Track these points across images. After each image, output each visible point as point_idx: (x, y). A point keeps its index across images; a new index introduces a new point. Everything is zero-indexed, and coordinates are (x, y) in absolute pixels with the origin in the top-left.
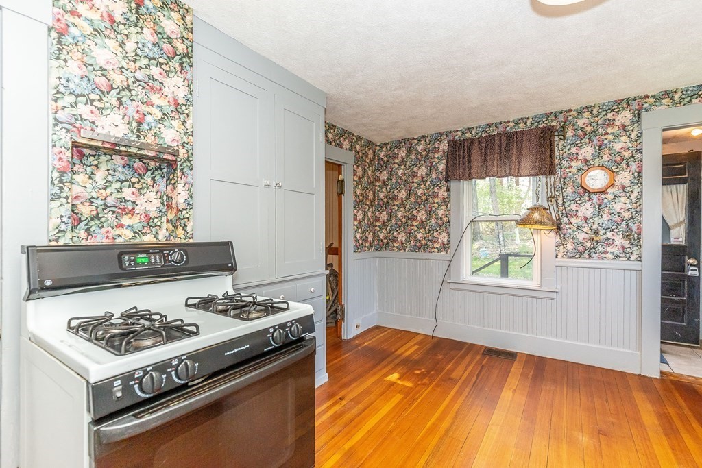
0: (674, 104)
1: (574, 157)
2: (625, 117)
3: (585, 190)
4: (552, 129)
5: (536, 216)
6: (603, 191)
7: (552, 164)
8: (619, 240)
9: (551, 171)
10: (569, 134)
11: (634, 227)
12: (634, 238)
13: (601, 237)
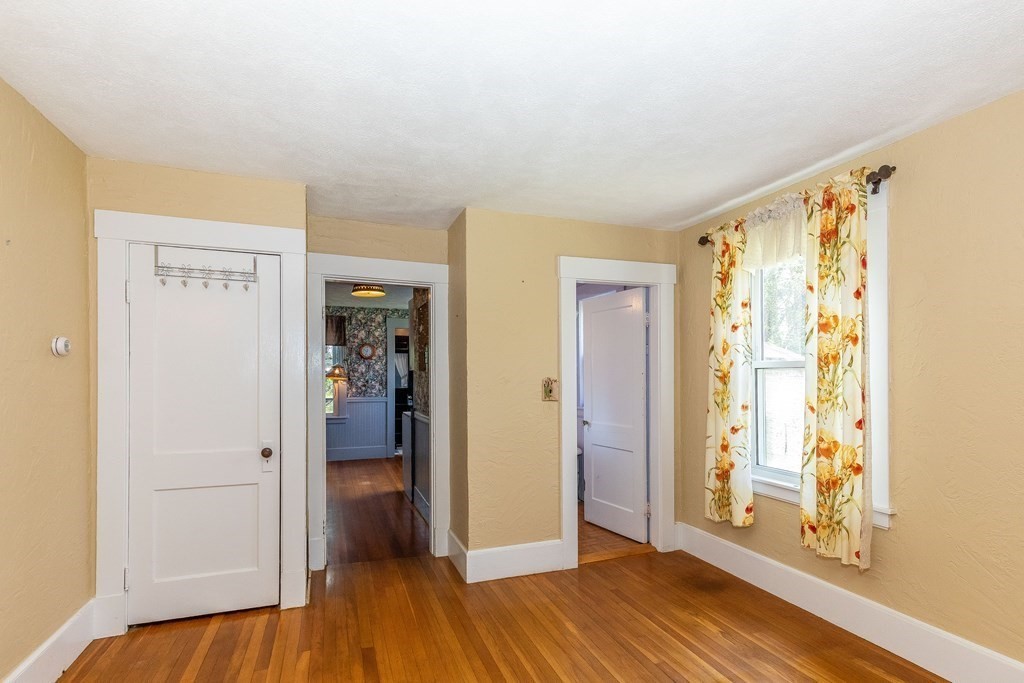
0: (400, 317)
1: (355, 336)
2: (380, 318)
3: (362, 357)
4: (344, 317)
5: (337, 371)
6: (370, 358)
7: (345, 341)
8: (377, 386)
9: (344, 344)
10: (354, 322)
11: (384, 378)
12: (384, 384)
13: (370, 384)
